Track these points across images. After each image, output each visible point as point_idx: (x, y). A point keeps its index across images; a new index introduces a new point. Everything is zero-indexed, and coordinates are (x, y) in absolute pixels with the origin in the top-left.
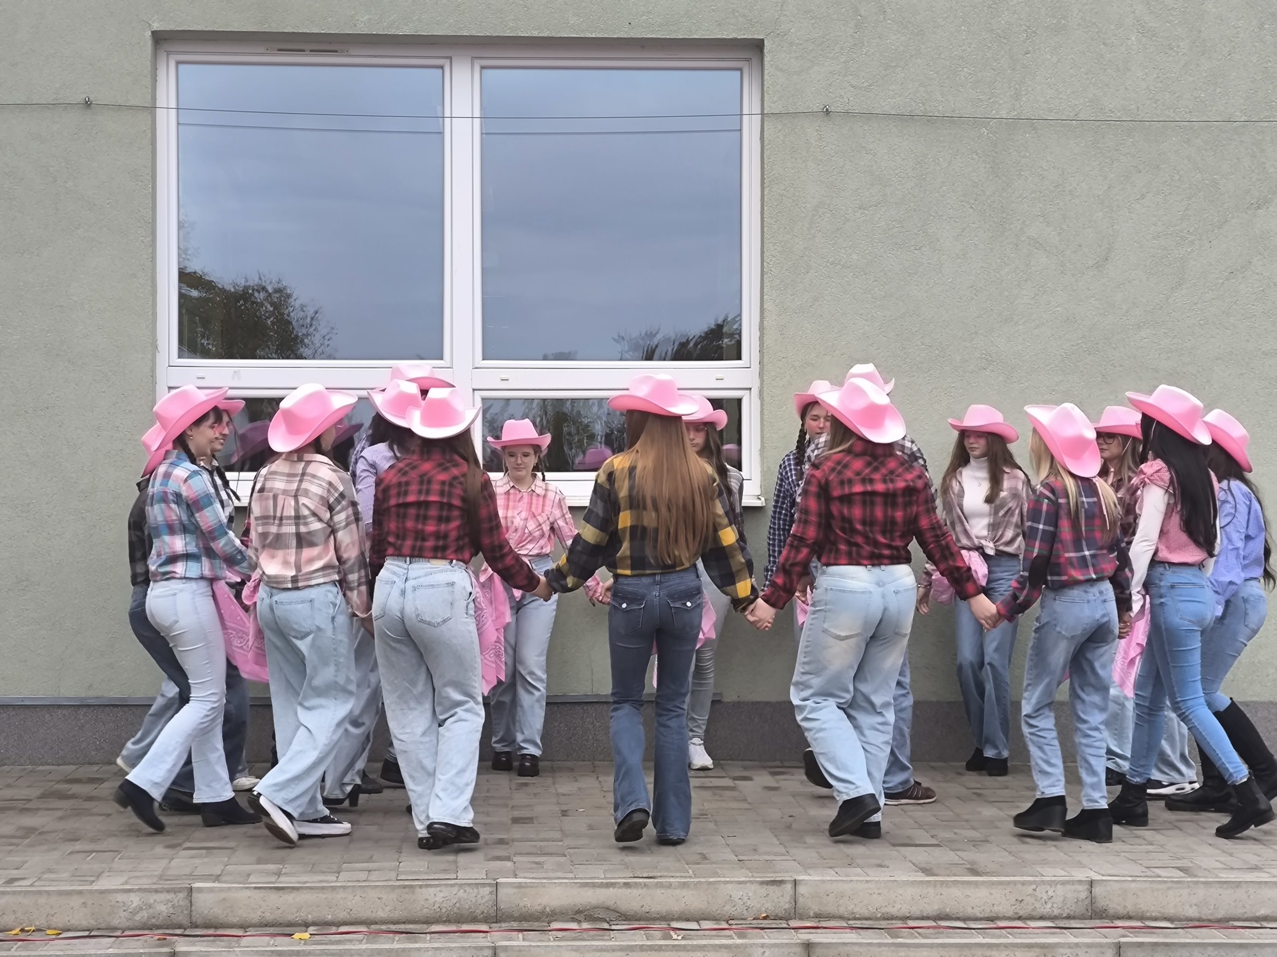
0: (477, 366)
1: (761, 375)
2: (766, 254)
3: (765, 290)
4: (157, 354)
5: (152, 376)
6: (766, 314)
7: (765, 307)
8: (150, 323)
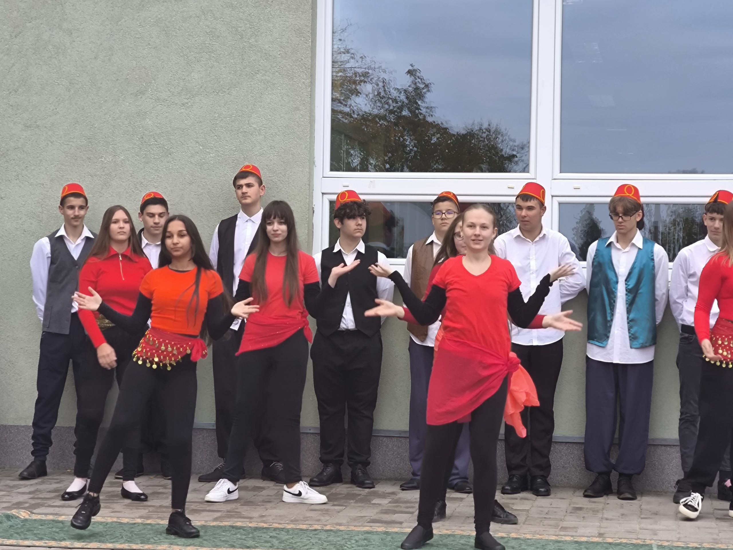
0: (557, 178)
4: (314, 168)
5: (309, 185)
8: (308, 145)
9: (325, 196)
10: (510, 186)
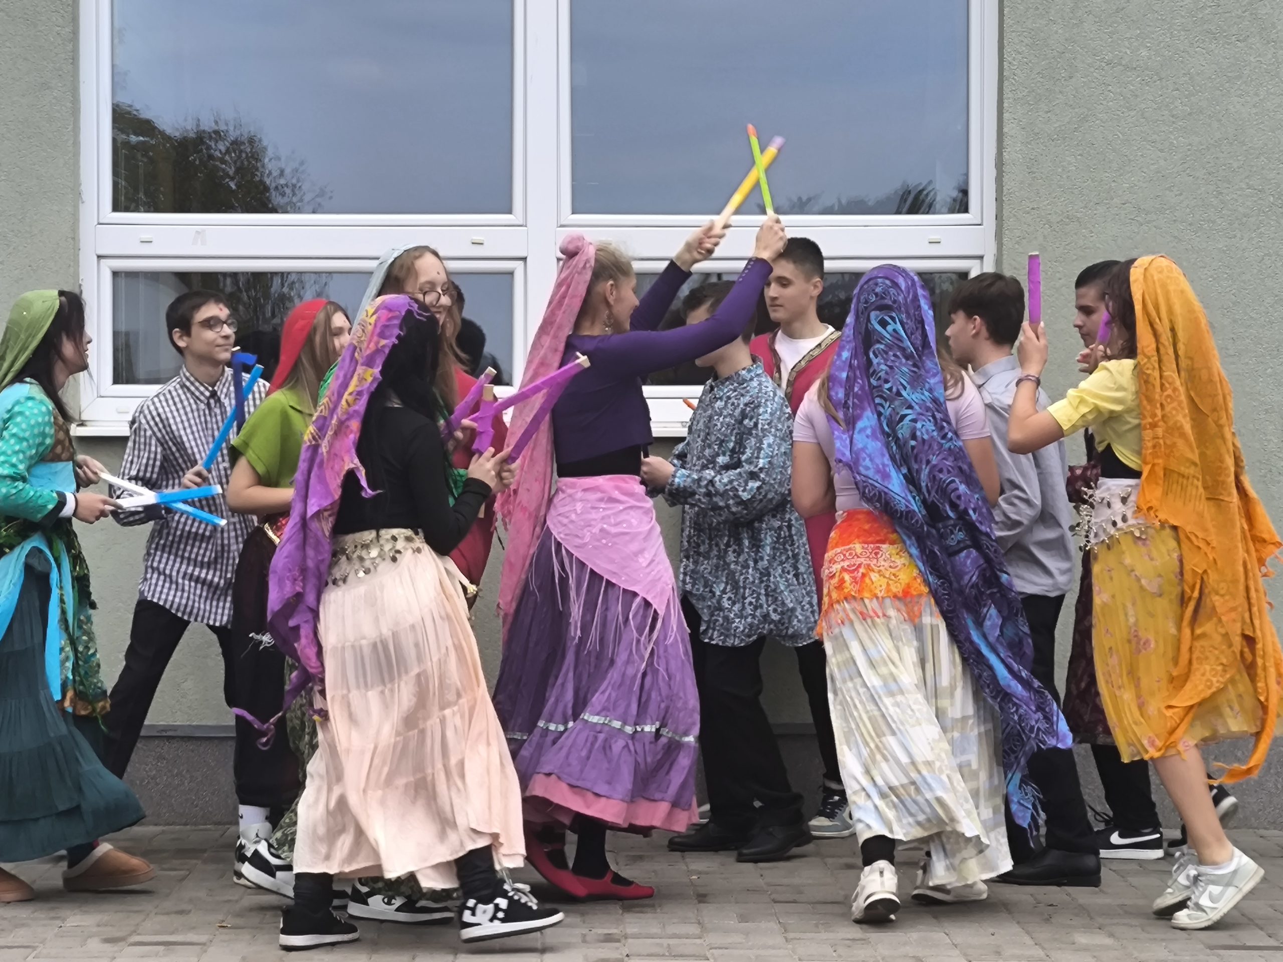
0: (563, 223)
1: (999, 236)
2: (1007, 49)
3: (1005, 105)
4: (81, 205)
5: (73, 239)
6: (1007, 141)
7: (1005, 130)
8: (70, 158)
9: (103, 261)
10: (477, 238)
